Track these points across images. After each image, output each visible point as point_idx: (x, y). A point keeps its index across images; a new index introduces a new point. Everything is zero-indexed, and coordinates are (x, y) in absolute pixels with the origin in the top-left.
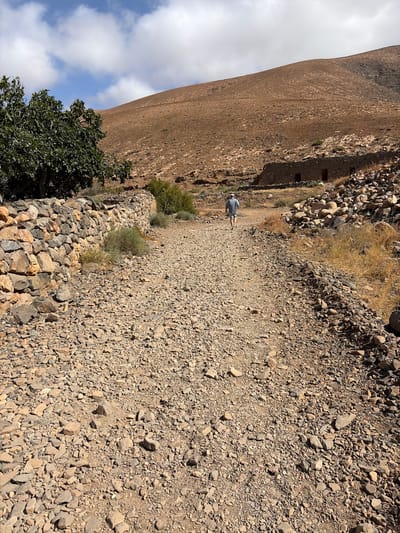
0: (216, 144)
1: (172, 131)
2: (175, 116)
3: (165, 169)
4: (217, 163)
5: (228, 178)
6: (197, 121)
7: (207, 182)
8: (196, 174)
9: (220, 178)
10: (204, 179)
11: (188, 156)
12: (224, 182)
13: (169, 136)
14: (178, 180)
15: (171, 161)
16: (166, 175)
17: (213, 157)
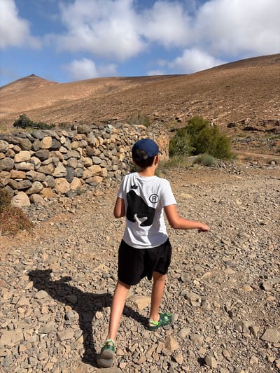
0: (271, 98)
1: (233, 87)
2: (239, 76)
3: (221, 116)
4: (268, 114)
5: (277, 127)
6: (257, 80)
7: (256, 130)
8: (247, 121)
9: (269, 127)
10: (253, 126)
11: (243, 107)
12: (272, 131)
13: (231, 91)
14: (230, 126)
15: (227, 111)
16: (220, 121)
17: (267, 108)
